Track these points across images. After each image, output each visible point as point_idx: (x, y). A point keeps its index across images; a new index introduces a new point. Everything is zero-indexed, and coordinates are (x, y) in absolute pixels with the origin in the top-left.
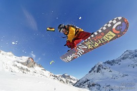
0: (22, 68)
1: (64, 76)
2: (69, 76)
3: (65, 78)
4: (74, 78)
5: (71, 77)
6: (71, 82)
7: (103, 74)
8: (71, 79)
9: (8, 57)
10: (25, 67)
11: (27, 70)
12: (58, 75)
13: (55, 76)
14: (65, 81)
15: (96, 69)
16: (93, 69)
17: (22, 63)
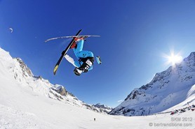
0: (56, 95)
1: (98, 106)
4: (109, 107)
6: (105, 111)
7: (138, 99)
10: (59, 95)
11: (61, 97)
13: (87, 106)
14: (99, 110)
15: (132, 96)
16: (129, 96)
17: (56, 91)
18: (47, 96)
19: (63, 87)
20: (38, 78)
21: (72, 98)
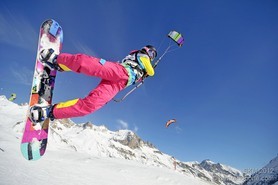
0: (122, 151)
1: (204, 165)
2: (218, 166)
3: (209, 170)
4: (235, 170)
5: (224, 168)
6: (227, 181)
8: (227, 173)
9: (101, 133)
10: (127, 148)
11: (130, 153)
12: (190, 164)
13: (183, 166)
14: (211, 178)
17: (121, 142)
18: (104, 155)
19: (132, 133)
20: (84, 126)
21: (152, 150)
